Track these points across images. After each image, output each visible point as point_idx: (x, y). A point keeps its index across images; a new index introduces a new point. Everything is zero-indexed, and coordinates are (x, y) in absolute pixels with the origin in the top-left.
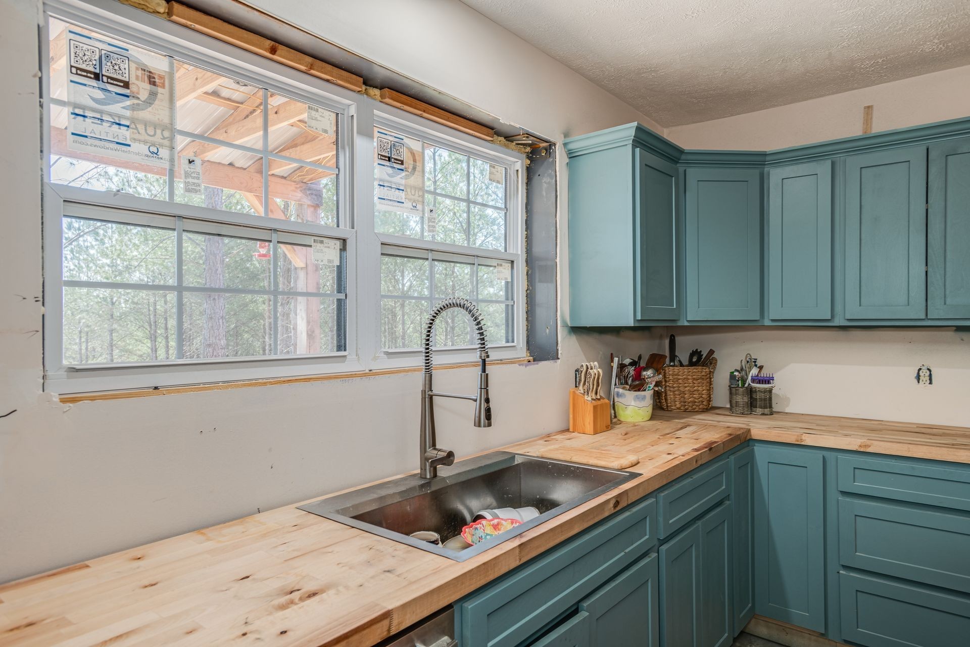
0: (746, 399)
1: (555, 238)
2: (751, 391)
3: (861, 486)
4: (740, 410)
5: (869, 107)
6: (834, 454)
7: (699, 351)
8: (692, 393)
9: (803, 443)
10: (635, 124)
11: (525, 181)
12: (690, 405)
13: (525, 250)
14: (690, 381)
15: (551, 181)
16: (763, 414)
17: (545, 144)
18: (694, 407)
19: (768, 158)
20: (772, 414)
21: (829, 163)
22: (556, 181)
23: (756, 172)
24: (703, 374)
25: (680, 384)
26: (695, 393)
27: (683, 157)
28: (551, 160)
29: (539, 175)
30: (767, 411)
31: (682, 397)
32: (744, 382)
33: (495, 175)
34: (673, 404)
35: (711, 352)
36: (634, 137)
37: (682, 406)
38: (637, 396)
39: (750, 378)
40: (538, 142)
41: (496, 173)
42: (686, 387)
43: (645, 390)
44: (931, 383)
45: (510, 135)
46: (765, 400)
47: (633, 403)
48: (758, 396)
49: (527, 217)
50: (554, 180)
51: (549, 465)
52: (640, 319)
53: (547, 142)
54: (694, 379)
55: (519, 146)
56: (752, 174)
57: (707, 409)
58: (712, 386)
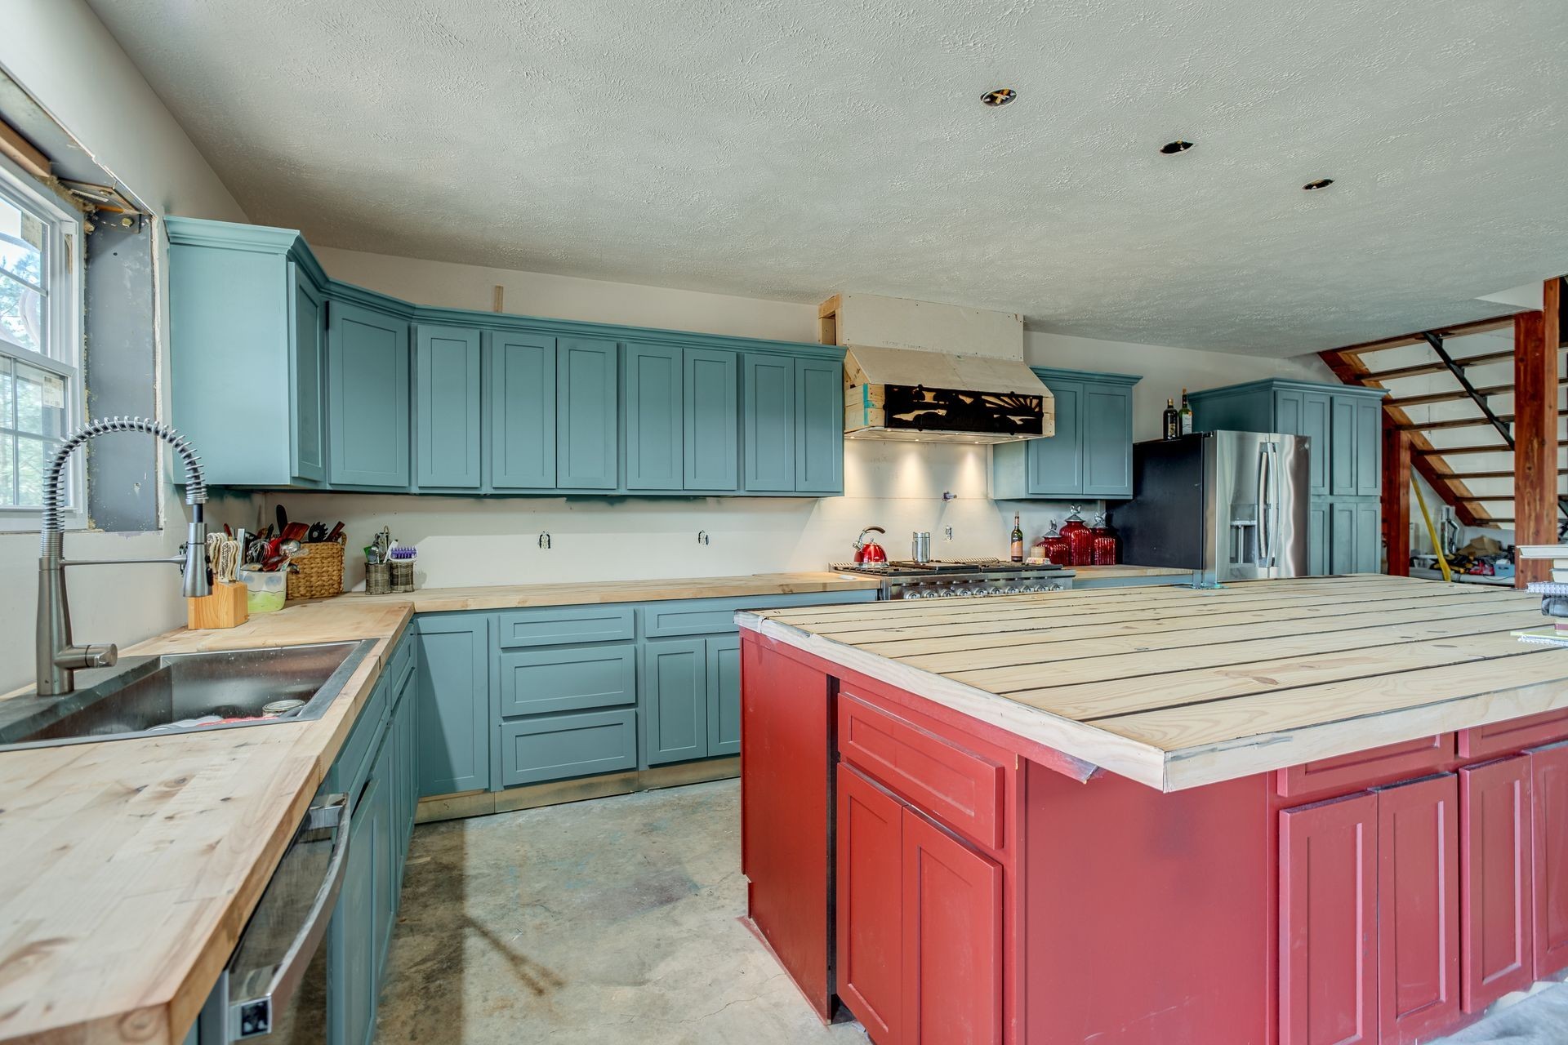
0: (386, 576)
1: (152, 355)
2: (391, 567)
3: (522, 639)
4: (380, 589)
5: (500, 287)
6: (496, 614)
7: (321, 524)
8: (320, 575)
9: (468, 609)
10: (297, 232)
11: (84, 256)
12: (319, 589)
13: (83, 363)
14: (318, 560)
15: (142, 269)
16: (406, 591)
17: (133, 212)
18: (323, 591)
19: (416, 312)
20: (413, 591)
21: (477, 332)
22: (153, 271)
23: (405, 324)
24: (335, 551)
25: (305, 564)
26: (324, 574)
27: (327, 286)
28: (142, 237)
29: (115, 254)
30: (409, 587)
31: (307, 581)
32: (382, 556)
33: (29, 231)
34: (296, 590)
35: (340, 525)
36: (292, 247)
37: (307, 591)
38: (270, 578)
39: (389, 553)
40: (120, 203)
41: (30, 228)
42: (312, 568)
43: (279, 570)
44: (549, 547)
45: (72, 178)
46: (407, 575)
47: (265, 588)
48: (399, 572)
49: (86, 312)
50: (148, 270)
51: (230, 656)
52: (297, 475)
53: (137, 209)
54: (323, 557)
55: (77, 198)
56: (401, 325)
57: (337, 593)
58: (343, 565)
